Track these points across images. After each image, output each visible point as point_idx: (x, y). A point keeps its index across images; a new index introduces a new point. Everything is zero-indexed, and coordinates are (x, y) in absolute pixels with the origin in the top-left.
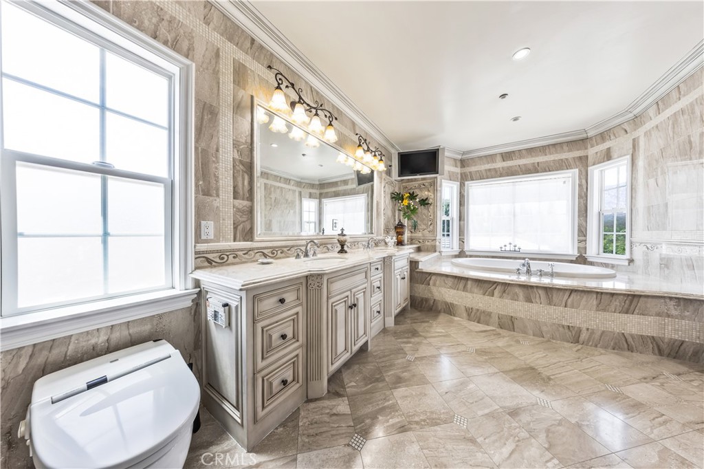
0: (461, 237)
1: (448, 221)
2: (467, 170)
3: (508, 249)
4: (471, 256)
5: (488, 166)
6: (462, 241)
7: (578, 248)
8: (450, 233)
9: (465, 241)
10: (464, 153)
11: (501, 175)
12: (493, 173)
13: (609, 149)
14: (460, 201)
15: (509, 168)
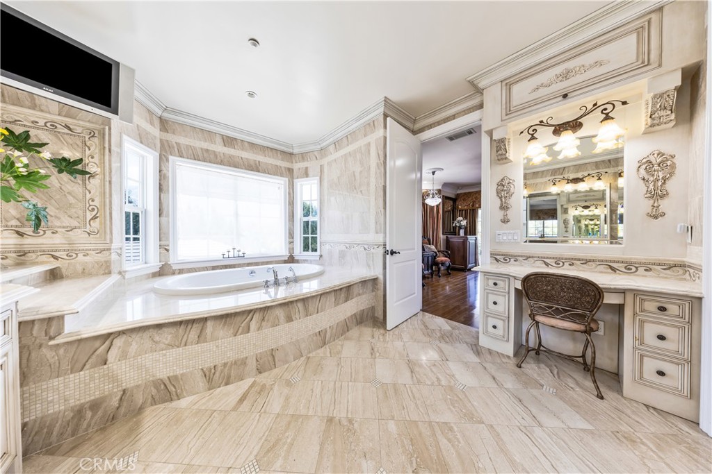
0: (163, 243)
1: (136, 216)
2: (172, 138)
3: (231, 255)
4: (181, 272)
5: (205, 145)
6: (165, 248)
7: (289, 248)
8: (140, 235)
9: (170, 248)
10: (166, 109)
11: (221, 163)
12: (212, 156)
13: (307, 168)
14: (160, 185)
15: (231, 156)
